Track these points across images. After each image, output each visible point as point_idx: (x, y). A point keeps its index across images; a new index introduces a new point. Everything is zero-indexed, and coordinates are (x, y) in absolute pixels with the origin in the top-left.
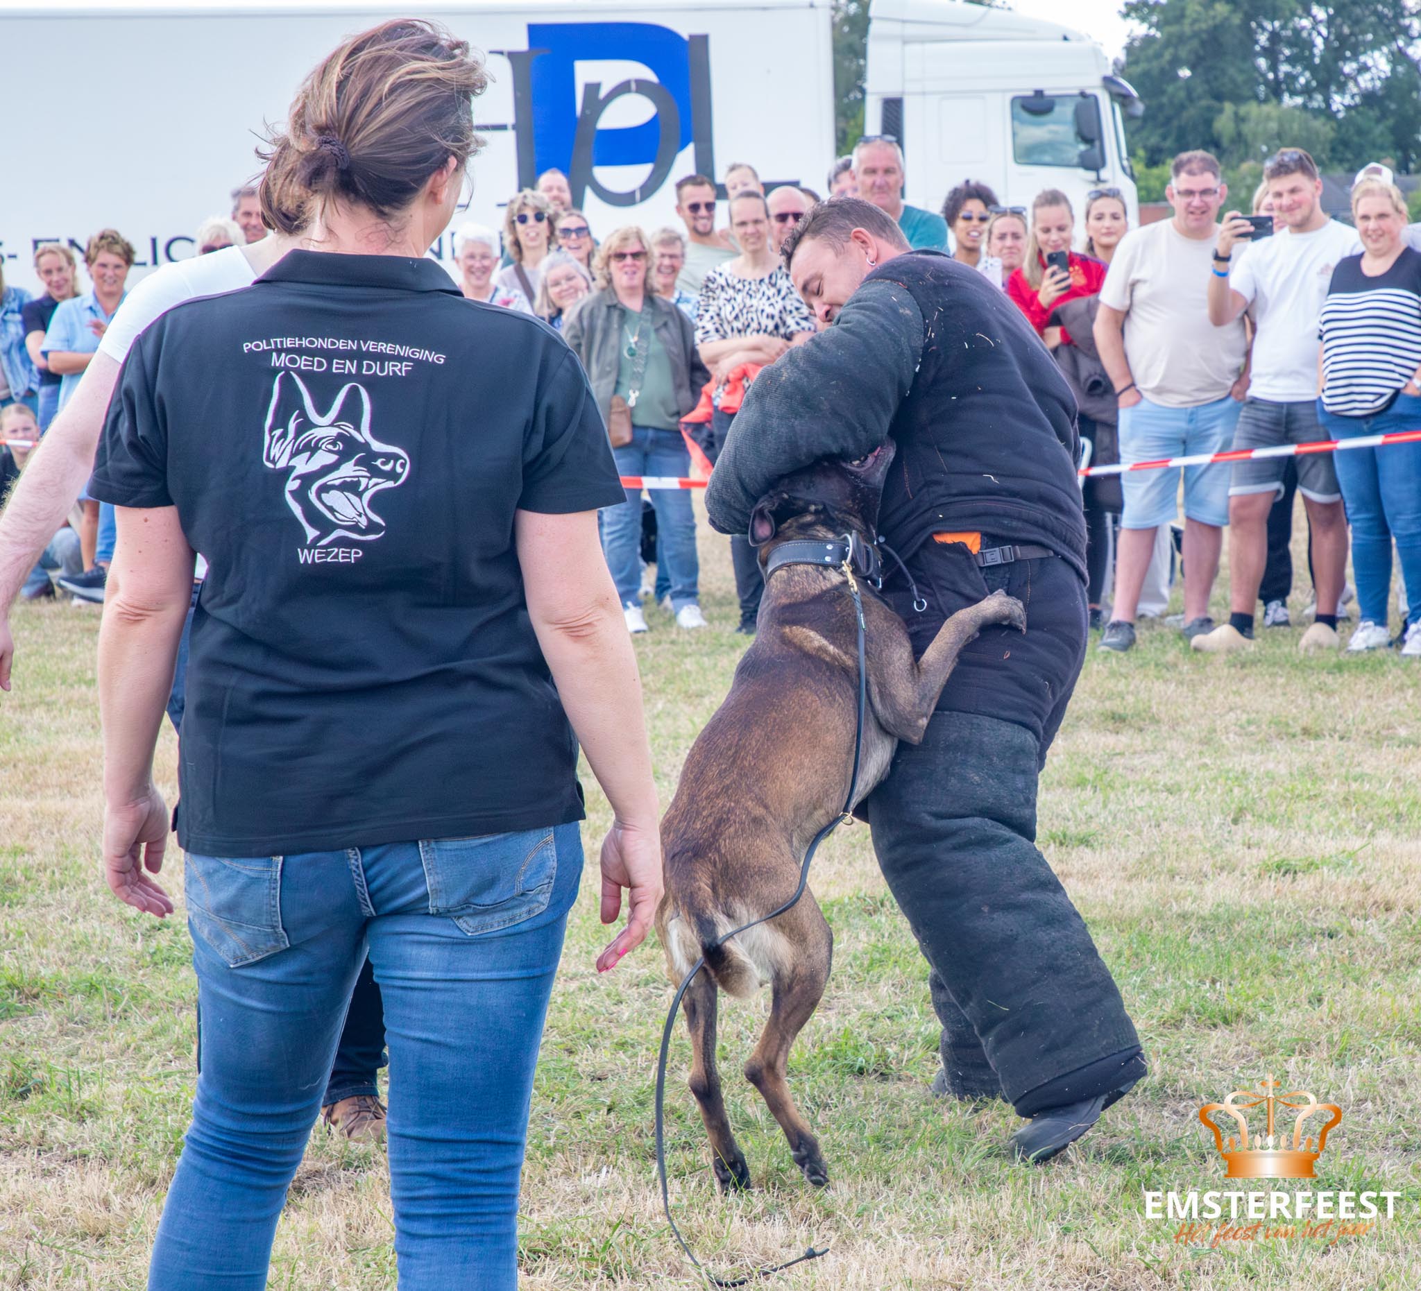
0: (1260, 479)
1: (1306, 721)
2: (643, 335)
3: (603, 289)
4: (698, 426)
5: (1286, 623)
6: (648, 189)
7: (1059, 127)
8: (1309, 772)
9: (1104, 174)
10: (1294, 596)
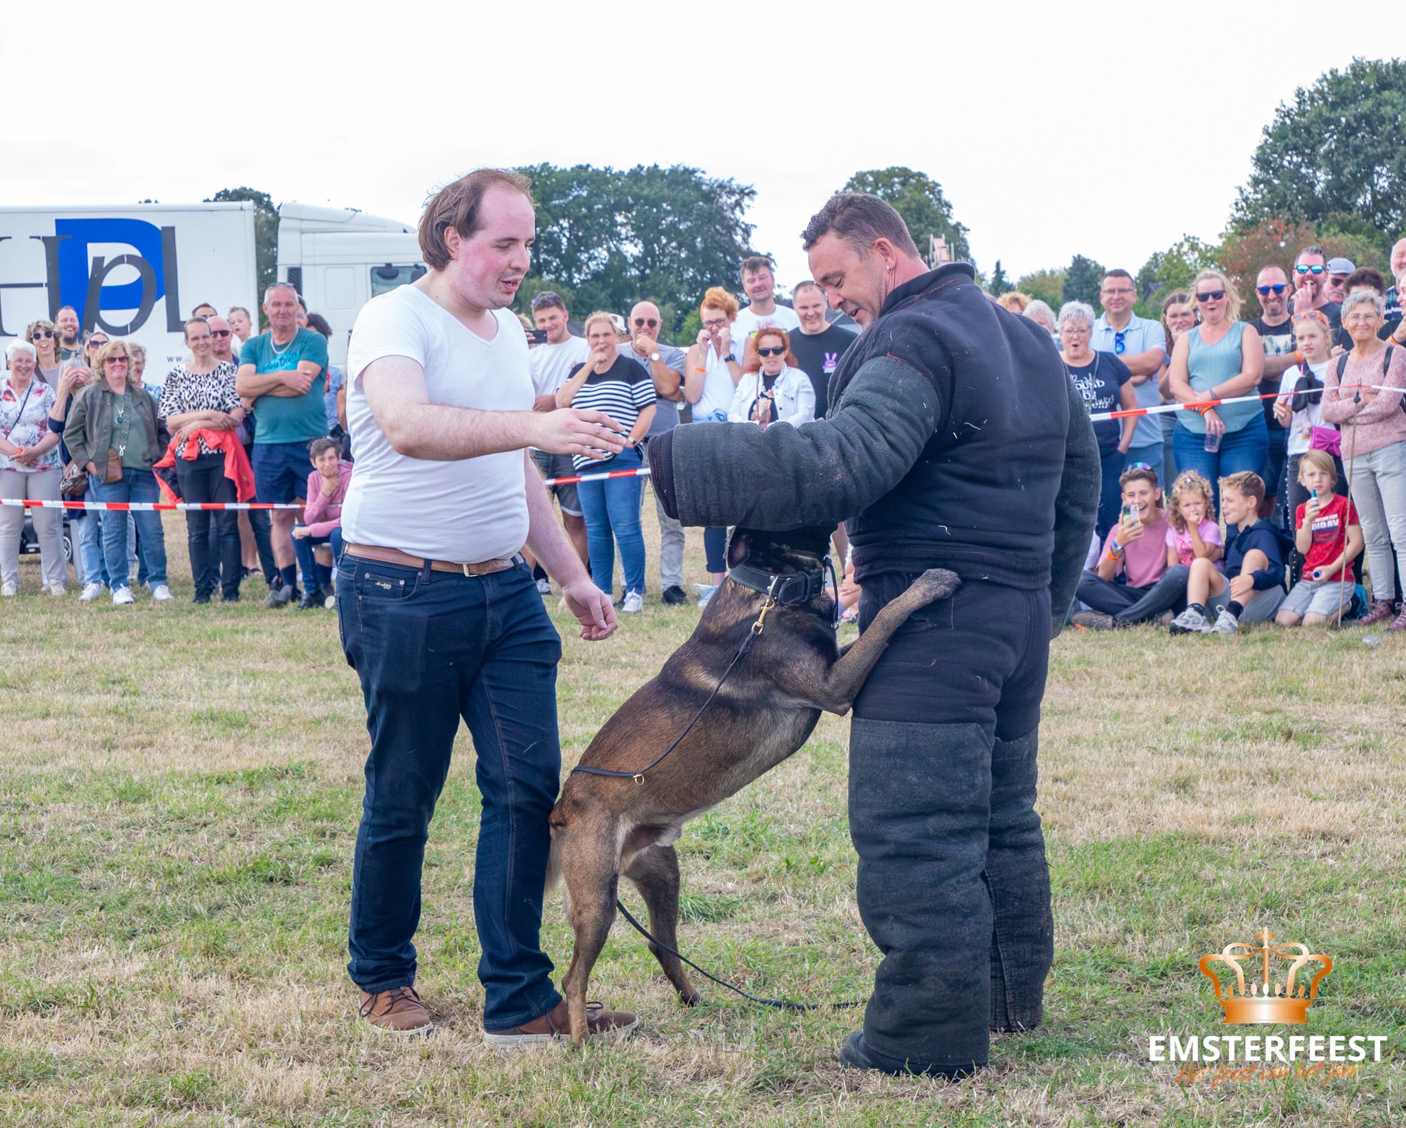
2: (127, 409)
3: (99, 381)
4: (164, 470)
6: (137, 325)
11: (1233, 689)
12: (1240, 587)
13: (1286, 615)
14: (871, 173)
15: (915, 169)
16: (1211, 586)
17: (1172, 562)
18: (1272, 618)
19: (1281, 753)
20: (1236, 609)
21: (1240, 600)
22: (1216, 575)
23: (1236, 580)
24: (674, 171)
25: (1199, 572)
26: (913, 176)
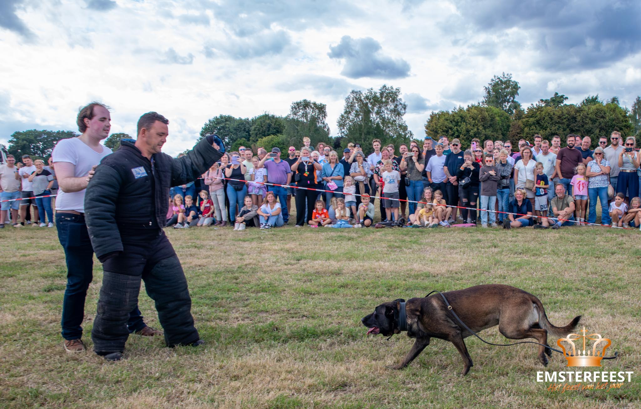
0: (25, 202)
1: (31, 236)
5: (30, 223)
8: (31, 243)
10: (31, 219)
11: (186, 239)
12: (189, 218)
13: (199, 224)
14: (116, 134)
15: (126, 133)
16: (183, 219)
17: (174, 213)
18: (196, 225)
19: (194, 250)
20: (188, 223)
21: (189, 221)
22: (184, 216)
23: (188, 217)
24: (68, 132)
25: (180, 215)
26: (125, 135)
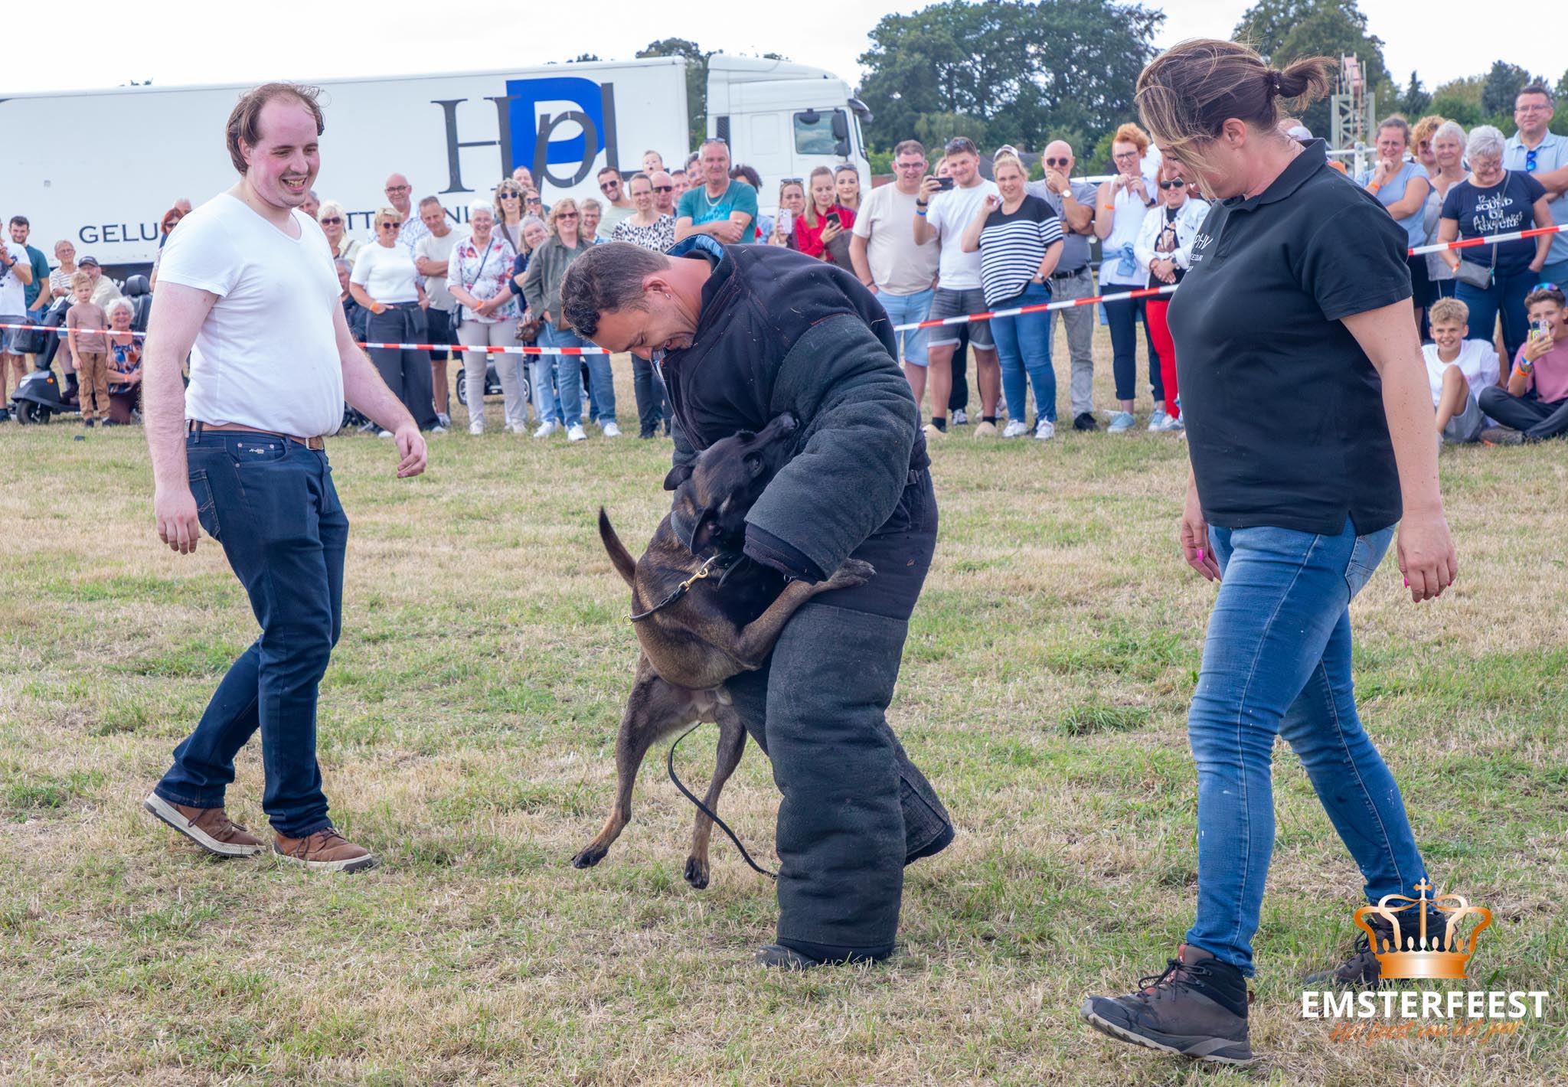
0: (947, 337)
1: (979, 480)
3: (553, 237)
5: (965, 423)
6: (580, 177)
7: (822, 131)
8: (981, 510)
9: (851, 158)
10: (970, 406)
